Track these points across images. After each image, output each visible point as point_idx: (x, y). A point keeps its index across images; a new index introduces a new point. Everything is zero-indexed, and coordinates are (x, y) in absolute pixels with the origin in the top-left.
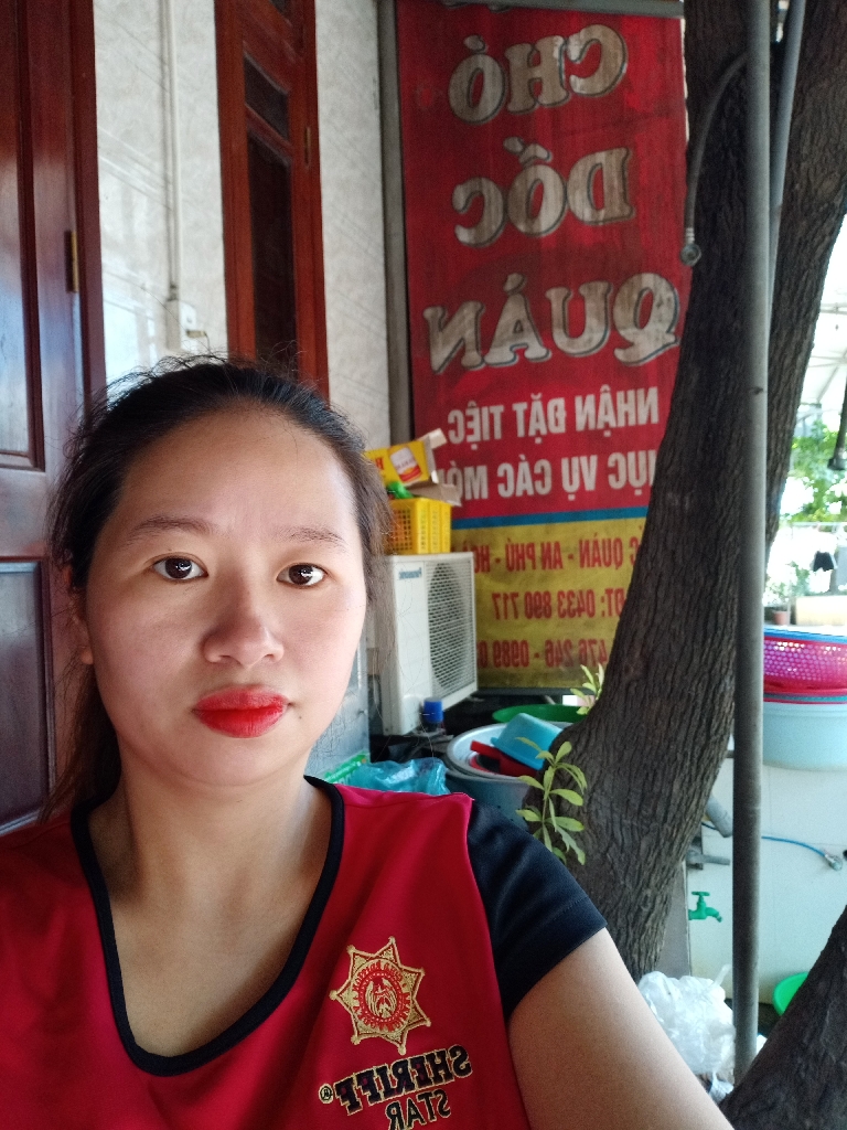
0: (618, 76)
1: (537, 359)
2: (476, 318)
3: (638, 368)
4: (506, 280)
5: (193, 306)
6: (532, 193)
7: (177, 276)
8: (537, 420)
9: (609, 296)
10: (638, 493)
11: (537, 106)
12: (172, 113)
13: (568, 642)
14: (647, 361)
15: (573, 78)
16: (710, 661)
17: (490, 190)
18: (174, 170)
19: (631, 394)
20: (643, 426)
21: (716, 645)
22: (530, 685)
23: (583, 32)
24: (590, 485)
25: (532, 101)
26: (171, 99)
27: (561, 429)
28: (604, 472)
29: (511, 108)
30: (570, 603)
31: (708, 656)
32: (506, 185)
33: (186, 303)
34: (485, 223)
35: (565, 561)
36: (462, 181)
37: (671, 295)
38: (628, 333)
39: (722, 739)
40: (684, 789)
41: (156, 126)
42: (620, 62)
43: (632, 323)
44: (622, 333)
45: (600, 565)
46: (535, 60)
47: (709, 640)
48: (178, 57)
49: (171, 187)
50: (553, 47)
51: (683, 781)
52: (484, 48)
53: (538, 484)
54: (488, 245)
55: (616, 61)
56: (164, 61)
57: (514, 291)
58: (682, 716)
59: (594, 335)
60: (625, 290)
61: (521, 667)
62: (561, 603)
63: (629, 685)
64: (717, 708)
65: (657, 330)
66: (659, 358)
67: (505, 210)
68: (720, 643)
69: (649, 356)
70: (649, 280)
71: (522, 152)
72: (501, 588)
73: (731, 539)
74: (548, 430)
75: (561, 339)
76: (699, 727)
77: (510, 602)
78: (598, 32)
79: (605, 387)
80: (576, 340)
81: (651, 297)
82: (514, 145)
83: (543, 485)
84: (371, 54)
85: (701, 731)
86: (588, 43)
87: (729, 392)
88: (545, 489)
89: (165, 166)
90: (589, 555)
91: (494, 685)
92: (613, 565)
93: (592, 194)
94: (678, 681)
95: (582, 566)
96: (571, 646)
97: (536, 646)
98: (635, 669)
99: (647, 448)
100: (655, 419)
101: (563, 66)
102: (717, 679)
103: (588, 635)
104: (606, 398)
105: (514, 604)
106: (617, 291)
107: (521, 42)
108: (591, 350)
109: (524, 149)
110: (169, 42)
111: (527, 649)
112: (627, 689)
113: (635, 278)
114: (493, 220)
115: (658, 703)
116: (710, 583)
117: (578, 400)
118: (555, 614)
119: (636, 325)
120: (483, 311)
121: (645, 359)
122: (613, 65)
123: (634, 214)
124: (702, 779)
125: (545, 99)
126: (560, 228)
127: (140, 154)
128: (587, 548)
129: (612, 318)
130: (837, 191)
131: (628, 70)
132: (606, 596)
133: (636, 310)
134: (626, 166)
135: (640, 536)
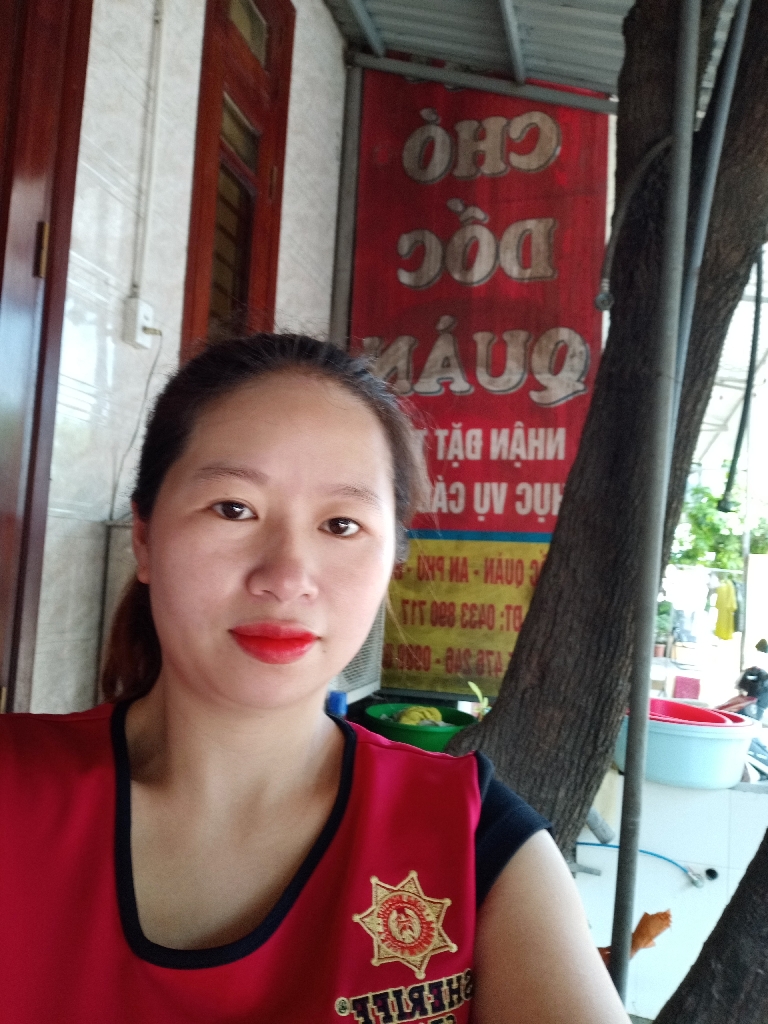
0: (549, 159)
1: (461, 392)
2: (410, 350)
3: (550, 409)
4: (437, 321)
5: (151, 305)
6: (468, 250)
7: (139, 277)
8: (456, 447)
9: (529, 344)
10: (541, 520)
11: (479, 175)
12: (153, 132)
13: (467, 651)
14: (558, 404)
15: (512, 154)
16: (601, 675)
17: (432, 242)
18: (149, 183)
19: (541, 431)
20: (550, 461)
22: (429, 689)
23: (525, 116)
24: (499, 509)
25: (473, 171)
26: (154, 121)
27: (477, 456)
28: (513, 498)
29: (458, 173)
30: (473, 615)
32: (446, 239)
33: (145, 301)
34: (425, 268)
35: (471, 576)
36: (407, 231)
37: (583, 348)
38: (543, 378)
40: (570, 795)
41: (136, 143)
42: (554, 142)
43: (547, 370)
44: (538, 377)
45: (502, 583)
46: (480, 135)
48: (164, 85)
49: (143, 198)
50: (494, 125)
51: (568, 790)
52: (437, 119)
53: (452, 503)
54: (424, 288)
55: (551, 143)
56: (150, 88)
57: (446, 330)
58: (571, 726)
59: (512, 376)
60: (544, 341)
61: (422, 671)
62: (464, 615)
63: (524, 692)
65: (570, 379)
66: (571, 405)
67: (444, 258)
68: (612, 658)
69: (563, 399)
70: (564, 334)
71: (464, 211)
72: (411, 595)
73: (628, 563)
74: (465, 456)
75: (483, 378)
76: (587, 737)
77: (417, 609)
78: (537, 117)
79: (519, 423)
80: (496, 380)
81: (565, 348)
82: (456, 205)
83: (457, 505)
84: (338, 112)
85: (588, 741)
86: (531, 124)
88: (458, 508)
89: (141, 178)
90: (493, 572)
91: (396, 686)
92: (514, 584)
93: (521, 252)
94: (570, 692)
95: (486, 581)
96: (470, 656)
97: (438, 653)
98: (532, 676)
99: (552, 480)
100: (561, 456)
101: (505, 143)
103: (487, 646)
104: (519, 433)
105: (421, 610)
106: (536, 340)
107: (469, 118)
108: (510, 389)
109: (466, 206)
110: (157, 72)
111: (429, 654)
112: (523, 698)
113: (553, 331)
114: (431, 267)
115: (550, 712)
116: (606, 602)
117: (494, 433)
118: (458, 624)
119: (550, 371)
120: (416, 346)
121: (554, 403)
122: (548, 148)
123: (556, 276)
125: (487, 169)
126: (490, 281)
127: (119, 164)
128: (492, 567)
129: (530, 363)
130: (742, 261)
131: (562, 152)
132: (505, 612)
133: (551, 359)
134: (552, 234)
135: (540, 559)
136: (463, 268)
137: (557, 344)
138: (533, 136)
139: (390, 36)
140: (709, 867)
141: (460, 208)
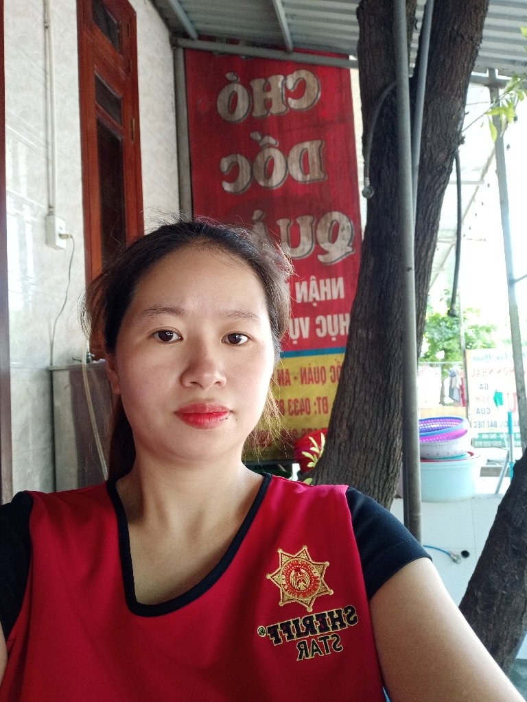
0: (314, 101)
3: (332, 266)
4: (253, 214)
5: (63, 220)
6: (267, 165)
7: (54, 200)
9: (314, 224)
10: (334, 339)
11: (269, 114)
12: (52, 103)
13: (295, 430)
15: (290, 99)
16: (387, 429)
17: (242, 161)
18: (53, 138)
19: (328, 281)
20: (335, 300)
21: (390, 418)
23: (295, 73)
24: (306, 335)
25: (266, 112)
26: (51, 95)
28: (314, 327)
29: (254, 114)
30: (296, 407)
31: (386, 426)
32: (252, 158)
33: (60, 217)
34: (240, 180)
35: (292, 381)
36: (225, 157)
37: (349, 224)
38: (325, 246)
39: (395, 476)
41: (41, 110)
42: (316, 90)
43: (327, 240)
44: (322, 245)
45: (313, 383)
46: (267, 88)
47: (386, 416)
48: (56, 70)
49: (50, 148)
50: (278, 81)
52: (237, 80)
54: (241, 193)
55: (314, 91)
56: (47, 72)
57: (258, 220)
58: (372, 463)
59: (305, 247)
60: (323, 221)
61: (266, 447)
62: (290, 407)
63: (340, 445)
64: (392, 457)
65: (342, 245)
66: (343, 261)
67: (252, 173)
68: (393, 417)
69: (338, 259)
70: (336, 215)
71: (261, 140)
73: (396, 356)
76: (382, 468)
78: (303, 74)
79: (313, 277)
80: (295, 249)
81: (338, 225)
82: (256, 136)
84: (170, 80)
85: (383, 471)
86: (299, 79)
87: (392, 271)
89: (47, 134)
90: (306, 377)
92: (321, 383)
93: (302, 166)
94: (369, 441)
95: (302, 383)
96: (297, 433)
97: (276, 434)
98: (344, 434)
99: (338, 312)
100: (342, 296)
101: (284, 93)
102: (392, 438)
103: (307, 426)
104: (313, 283)
106: (318, 221)
107: (259, 77)
108: (307, 254)
109: (263, 137)
110: (50, 61)
112: (339, 448)
113: (328, 214)
114: (244, 179)
115: (358, 455)
116: (385, 382)
117: (298, 285)
118: (287, 414)
119: (330, 241)
121: (336, 261)
122: (312, 93)
123: (326, 178)
124: (385, 501)
125: (275, 110)
126: (284, 184)
127: (31, 126)
128: (305, 373)
129: (316, 236)
130: (447, 159)
131: (321, 97)
132: (317, 403)
133: (329, 233)
134: (321, 150)
135: (335, 365)
136: (265, 178)
139: (200, 26)
140: (463, 550)
141: (259, 138)
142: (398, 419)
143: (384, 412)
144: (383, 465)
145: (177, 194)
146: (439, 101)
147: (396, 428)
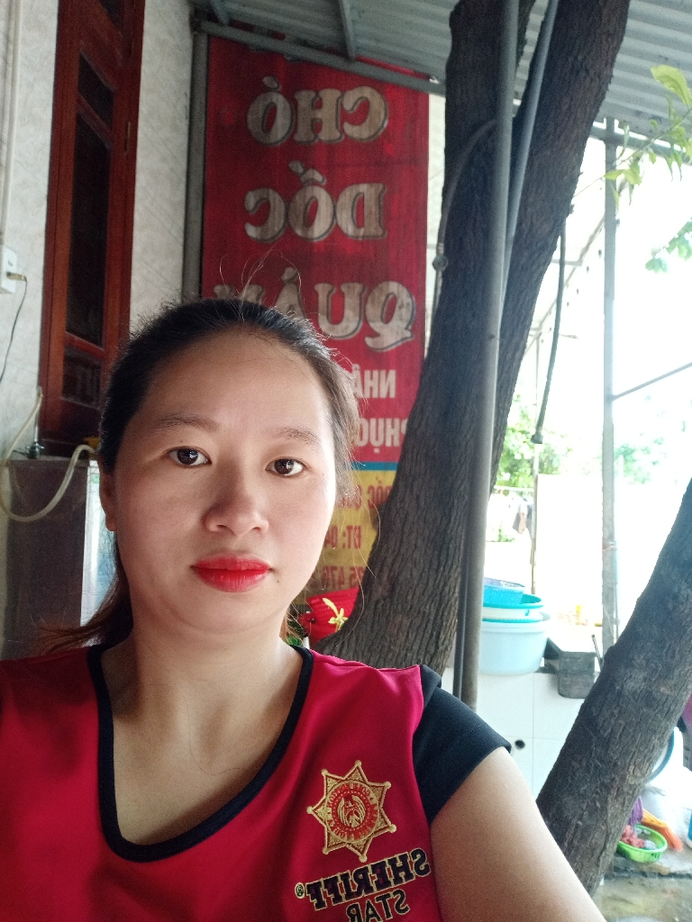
0: (379, 131)
3: (383, 353)
4: (284, 271)
5: (15, 252)
6: (309, 209)
9: (363, 295)
10: (377, 451)
11: (317, 141)
12: (13, 84)
14: (389, 349)
15: (346, 124)
16: (441, 584)
17: (276, 199)
18: (10, 134)
19: (376, 373)
20: (382, 400)
21: (447, 572)
23: (356, 90)
25: (313, 137)
26: (13, 73)
29: (297, 138)
31: (440, 580)
32: (288, 199)
34: (269, 224)
36: (253, 189)
37: (409, 300)
38: (376, 326)
39: (446, 649)
42: (382, 116)
43: (379, 319)
44: (372, 325)
46: (318, 104)
47: (442, 568)
50: (329, 96)
52: (278, 87)
54: (270, 241)
55: (379, 117)
57: (290, 281)
58: (417, 630)
59: (350, 325)
60: (376, 292)
63: (377, 602)
64: (444, 624)
65: (398, 326)
66: (398, 349)
67: (287, 215)
68: (450, 570)
69: (392, 345)
70: (394, 287)
71: (303, 174)
73: (461, 489)
75: (324, 324)
76: (431, 637)
78: (367, 92)
79: (356, 366)
80: (335, 326)
81: (395, 300)
82: (297, 167)
84: (186, 74)
85: (432, 641)
86: (361, 98)
92: (354, 507)
93: (355, 215)
98: (383, 589)
99: (385, 416)
100: (393, 395)
101: (339, 114)
102: (446, 599)
103: (331, 562)
104: (356, 374)
106: (370, 291)
107: (308, 88)
108: (347, 335)
109: (305, 171)
112: (376, 608)
113: (384, 284)
115: (400, 618)
116: (445, 522)
119: (382, 320)
120: (263, 294)
121: (387, 347)
122: (377, 120)
123: (386, 236)
125: (325, 135)
126: (328, 237)
129: (365, 312)
130: (551, 232)
131: (388, 126)
132: (347, 533)
133: (383, 309)
134: (382, 198)
135: (376, 485)
136: (304, 224)
137: (387, 296)
138: (364, 108)
139: (234, 7)
140: (518, 739)
141: (301, 170)
142: (456, 575)
143: (439, 563)
144: (432, 634)
145: (182, 234)
146: (549, 153)
147: (453, 585)
